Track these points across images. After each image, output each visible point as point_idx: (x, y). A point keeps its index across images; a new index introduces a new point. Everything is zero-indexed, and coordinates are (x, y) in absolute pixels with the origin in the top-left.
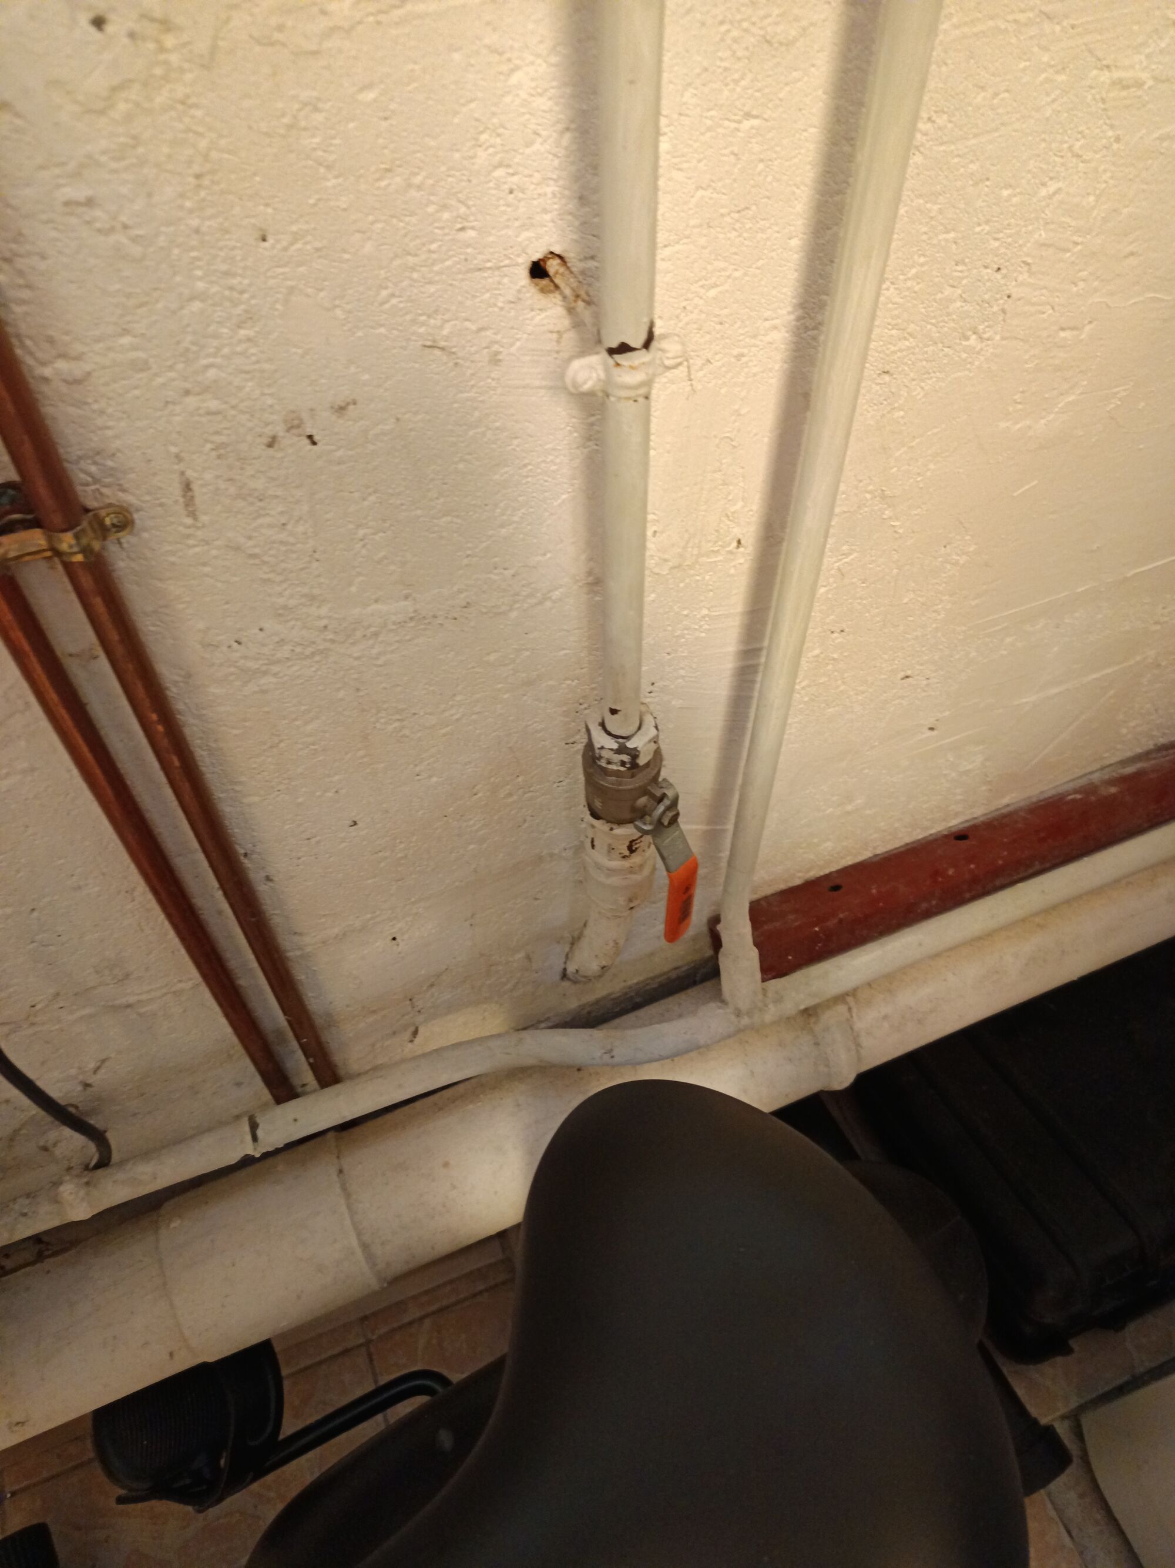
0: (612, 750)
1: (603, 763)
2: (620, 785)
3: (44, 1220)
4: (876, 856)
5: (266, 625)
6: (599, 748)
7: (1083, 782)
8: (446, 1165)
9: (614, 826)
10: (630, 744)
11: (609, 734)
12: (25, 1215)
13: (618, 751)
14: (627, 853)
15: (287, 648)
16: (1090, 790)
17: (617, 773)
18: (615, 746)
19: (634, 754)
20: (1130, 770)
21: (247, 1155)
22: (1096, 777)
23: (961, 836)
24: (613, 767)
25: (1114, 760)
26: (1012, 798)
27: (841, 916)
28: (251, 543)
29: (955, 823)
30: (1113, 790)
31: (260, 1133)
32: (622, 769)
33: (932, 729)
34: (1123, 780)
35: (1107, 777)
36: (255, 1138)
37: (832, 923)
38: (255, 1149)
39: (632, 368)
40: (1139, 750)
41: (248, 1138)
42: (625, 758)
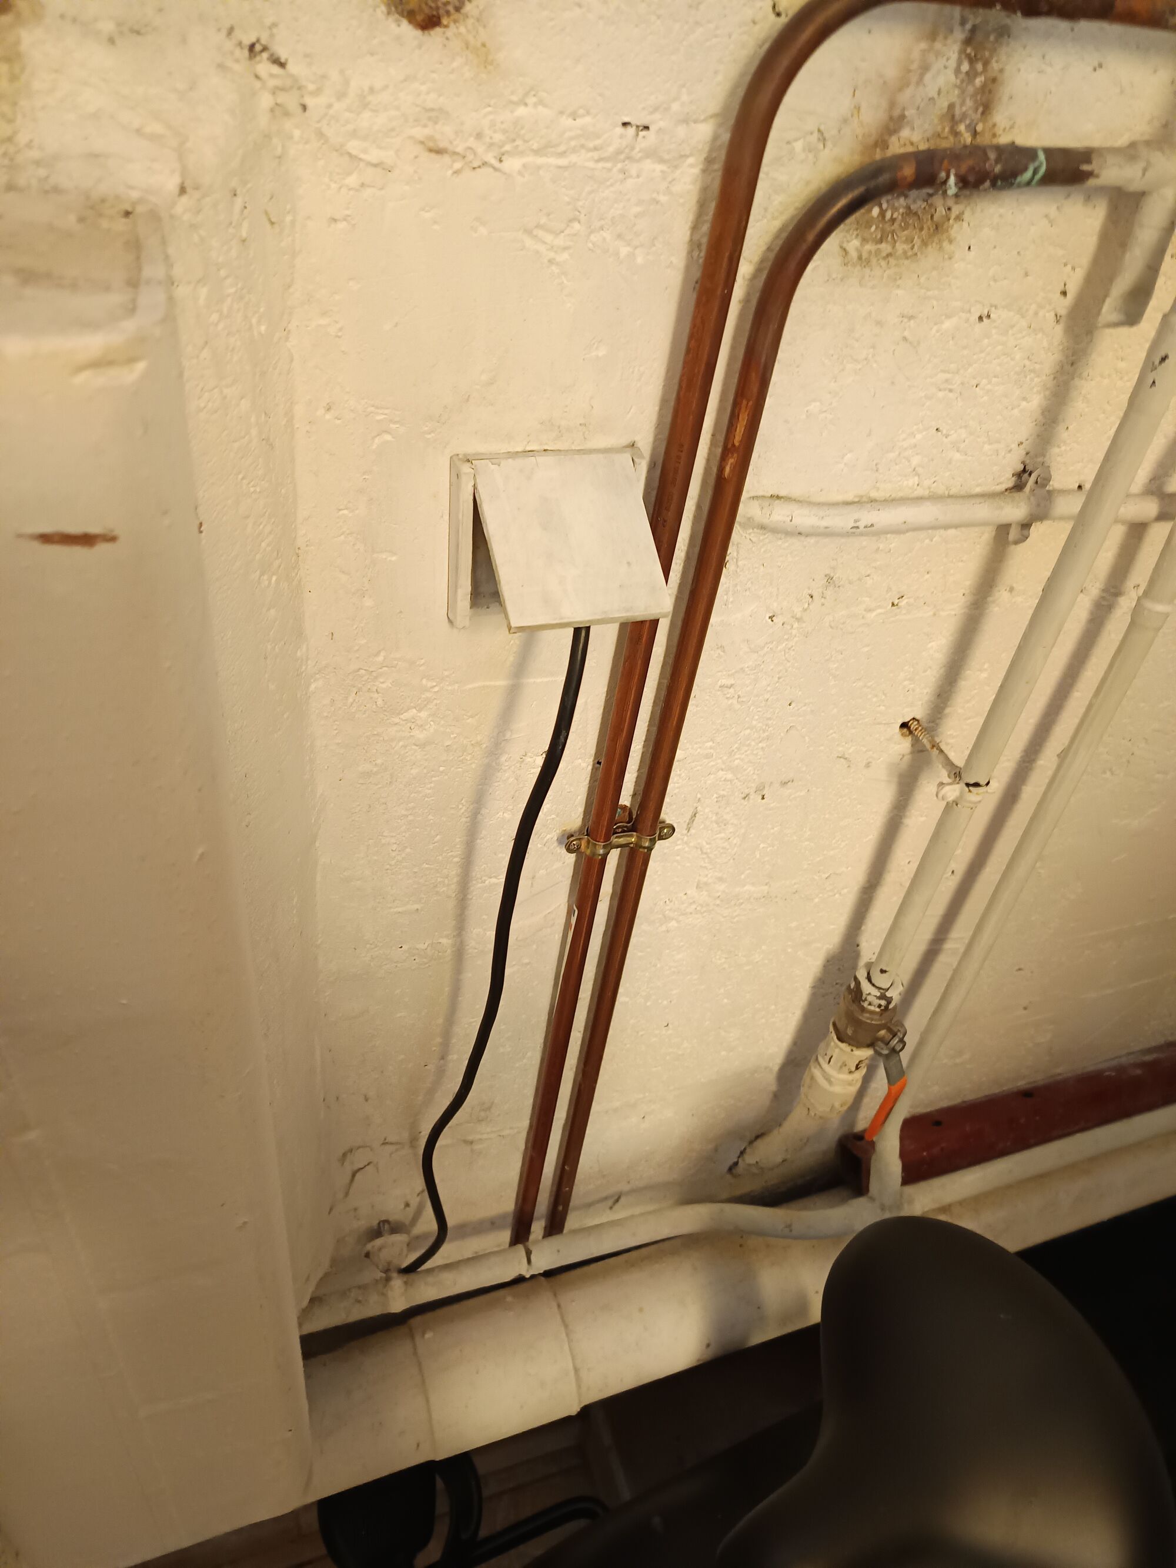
0: (876, 996)
1: (865, 1004)
2: (872, 1020)
3: (371, 1308)
4: (964, 1102)
5: (689, 892)
6: (867, 994)
7: (1114, 1063)
8: (641, 1310)
9: (854, 1049)
10: (888, 994)
11: (873, 985)
12: (359, 1302)
13: (880, 998)
14: (853, 1069)
15: (694, 906)
16: (1121, 1069)
17: (872, 1012)
18: (878, 994)
19: (889, 1001)
20: (1148, 1058)
21: (520, 1275)
22: (1124, 1061)
23: (1027, 1094)
24: (872, 1008)
25: (1137, 1048)
26: (1063, 1070)
27: (943, 1145)
28: (708, 846)
29: (1022, 1084)
30: (1138, 1072)
31: (533, 1257)
32: (878, 1010)
33: (1025, 1008)
34: (1143, 1065)
35: (1132, 1062)
36: (529, 1261)
37: (936, 1151)
38: (528, 1270)
39: (977, 794)
40: (1153, 1044)
41: (525, 1260)
42: (883, 1003)
